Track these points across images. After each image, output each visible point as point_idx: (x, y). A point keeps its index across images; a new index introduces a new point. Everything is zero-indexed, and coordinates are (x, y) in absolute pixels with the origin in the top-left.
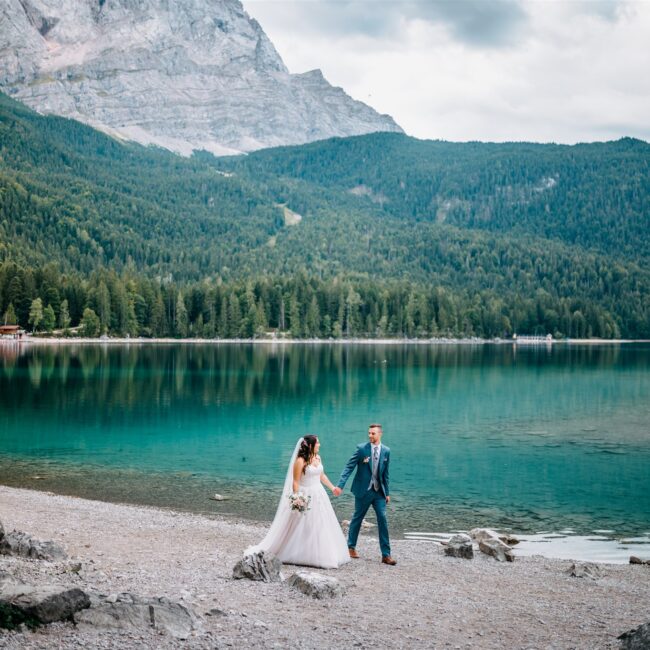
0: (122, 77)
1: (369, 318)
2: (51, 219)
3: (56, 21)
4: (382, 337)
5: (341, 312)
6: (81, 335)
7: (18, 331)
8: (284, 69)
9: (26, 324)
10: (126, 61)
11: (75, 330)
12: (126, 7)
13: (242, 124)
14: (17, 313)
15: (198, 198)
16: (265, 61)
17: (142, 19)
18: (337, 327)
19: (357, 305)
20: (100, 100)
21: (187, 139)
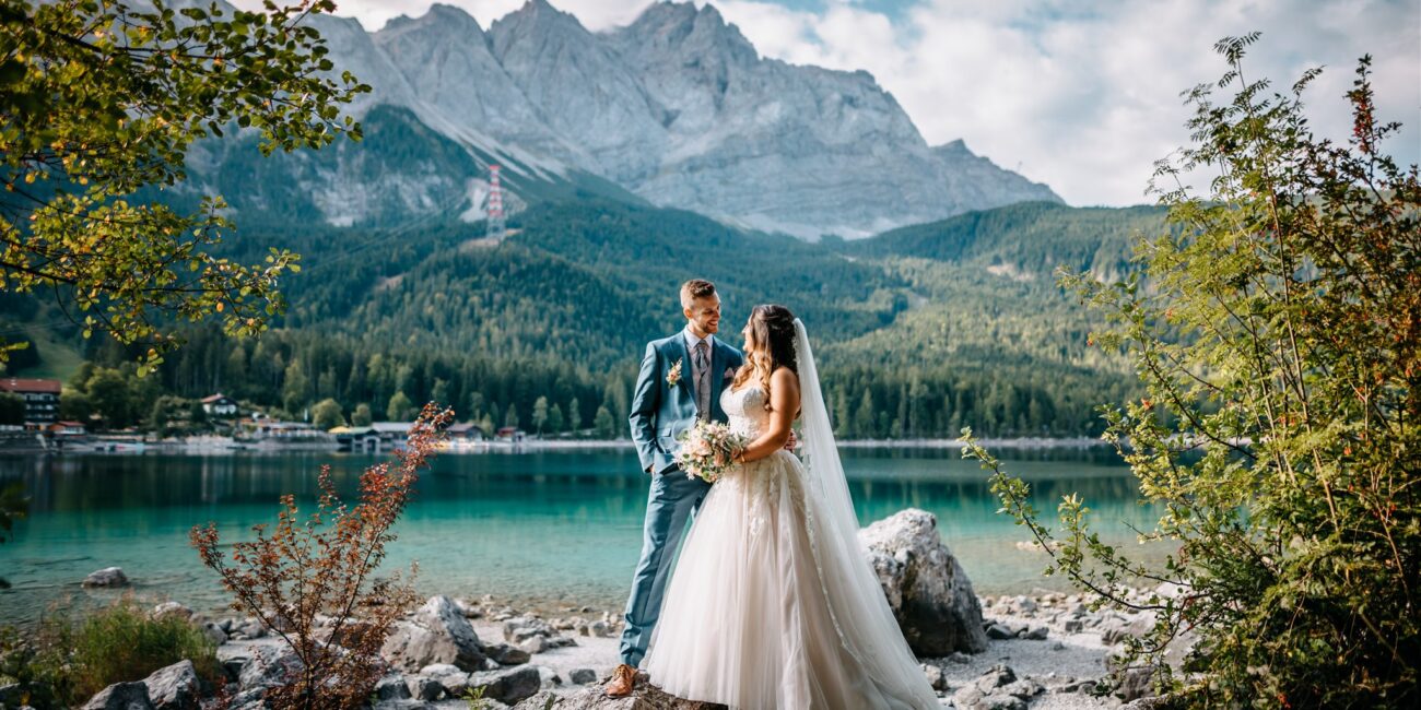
0: (744, 164)
1: (939, 415)
2: (634, 313)
3: (678, 112)
5: (902, 407)
6: (594, 437)
7: (517, 434)
8: (923, 142)
9: (529, 427)
10: (748, 147)
11: (588, 432)
12: (748, 91)
13: (875, 203)
14: (519, 413)
15: (810, 285)
16: (900, 135)
17: (765, 102)
18: (897, 424)
19: (923, 398)
20: (722, 190)
21: (815, 224)
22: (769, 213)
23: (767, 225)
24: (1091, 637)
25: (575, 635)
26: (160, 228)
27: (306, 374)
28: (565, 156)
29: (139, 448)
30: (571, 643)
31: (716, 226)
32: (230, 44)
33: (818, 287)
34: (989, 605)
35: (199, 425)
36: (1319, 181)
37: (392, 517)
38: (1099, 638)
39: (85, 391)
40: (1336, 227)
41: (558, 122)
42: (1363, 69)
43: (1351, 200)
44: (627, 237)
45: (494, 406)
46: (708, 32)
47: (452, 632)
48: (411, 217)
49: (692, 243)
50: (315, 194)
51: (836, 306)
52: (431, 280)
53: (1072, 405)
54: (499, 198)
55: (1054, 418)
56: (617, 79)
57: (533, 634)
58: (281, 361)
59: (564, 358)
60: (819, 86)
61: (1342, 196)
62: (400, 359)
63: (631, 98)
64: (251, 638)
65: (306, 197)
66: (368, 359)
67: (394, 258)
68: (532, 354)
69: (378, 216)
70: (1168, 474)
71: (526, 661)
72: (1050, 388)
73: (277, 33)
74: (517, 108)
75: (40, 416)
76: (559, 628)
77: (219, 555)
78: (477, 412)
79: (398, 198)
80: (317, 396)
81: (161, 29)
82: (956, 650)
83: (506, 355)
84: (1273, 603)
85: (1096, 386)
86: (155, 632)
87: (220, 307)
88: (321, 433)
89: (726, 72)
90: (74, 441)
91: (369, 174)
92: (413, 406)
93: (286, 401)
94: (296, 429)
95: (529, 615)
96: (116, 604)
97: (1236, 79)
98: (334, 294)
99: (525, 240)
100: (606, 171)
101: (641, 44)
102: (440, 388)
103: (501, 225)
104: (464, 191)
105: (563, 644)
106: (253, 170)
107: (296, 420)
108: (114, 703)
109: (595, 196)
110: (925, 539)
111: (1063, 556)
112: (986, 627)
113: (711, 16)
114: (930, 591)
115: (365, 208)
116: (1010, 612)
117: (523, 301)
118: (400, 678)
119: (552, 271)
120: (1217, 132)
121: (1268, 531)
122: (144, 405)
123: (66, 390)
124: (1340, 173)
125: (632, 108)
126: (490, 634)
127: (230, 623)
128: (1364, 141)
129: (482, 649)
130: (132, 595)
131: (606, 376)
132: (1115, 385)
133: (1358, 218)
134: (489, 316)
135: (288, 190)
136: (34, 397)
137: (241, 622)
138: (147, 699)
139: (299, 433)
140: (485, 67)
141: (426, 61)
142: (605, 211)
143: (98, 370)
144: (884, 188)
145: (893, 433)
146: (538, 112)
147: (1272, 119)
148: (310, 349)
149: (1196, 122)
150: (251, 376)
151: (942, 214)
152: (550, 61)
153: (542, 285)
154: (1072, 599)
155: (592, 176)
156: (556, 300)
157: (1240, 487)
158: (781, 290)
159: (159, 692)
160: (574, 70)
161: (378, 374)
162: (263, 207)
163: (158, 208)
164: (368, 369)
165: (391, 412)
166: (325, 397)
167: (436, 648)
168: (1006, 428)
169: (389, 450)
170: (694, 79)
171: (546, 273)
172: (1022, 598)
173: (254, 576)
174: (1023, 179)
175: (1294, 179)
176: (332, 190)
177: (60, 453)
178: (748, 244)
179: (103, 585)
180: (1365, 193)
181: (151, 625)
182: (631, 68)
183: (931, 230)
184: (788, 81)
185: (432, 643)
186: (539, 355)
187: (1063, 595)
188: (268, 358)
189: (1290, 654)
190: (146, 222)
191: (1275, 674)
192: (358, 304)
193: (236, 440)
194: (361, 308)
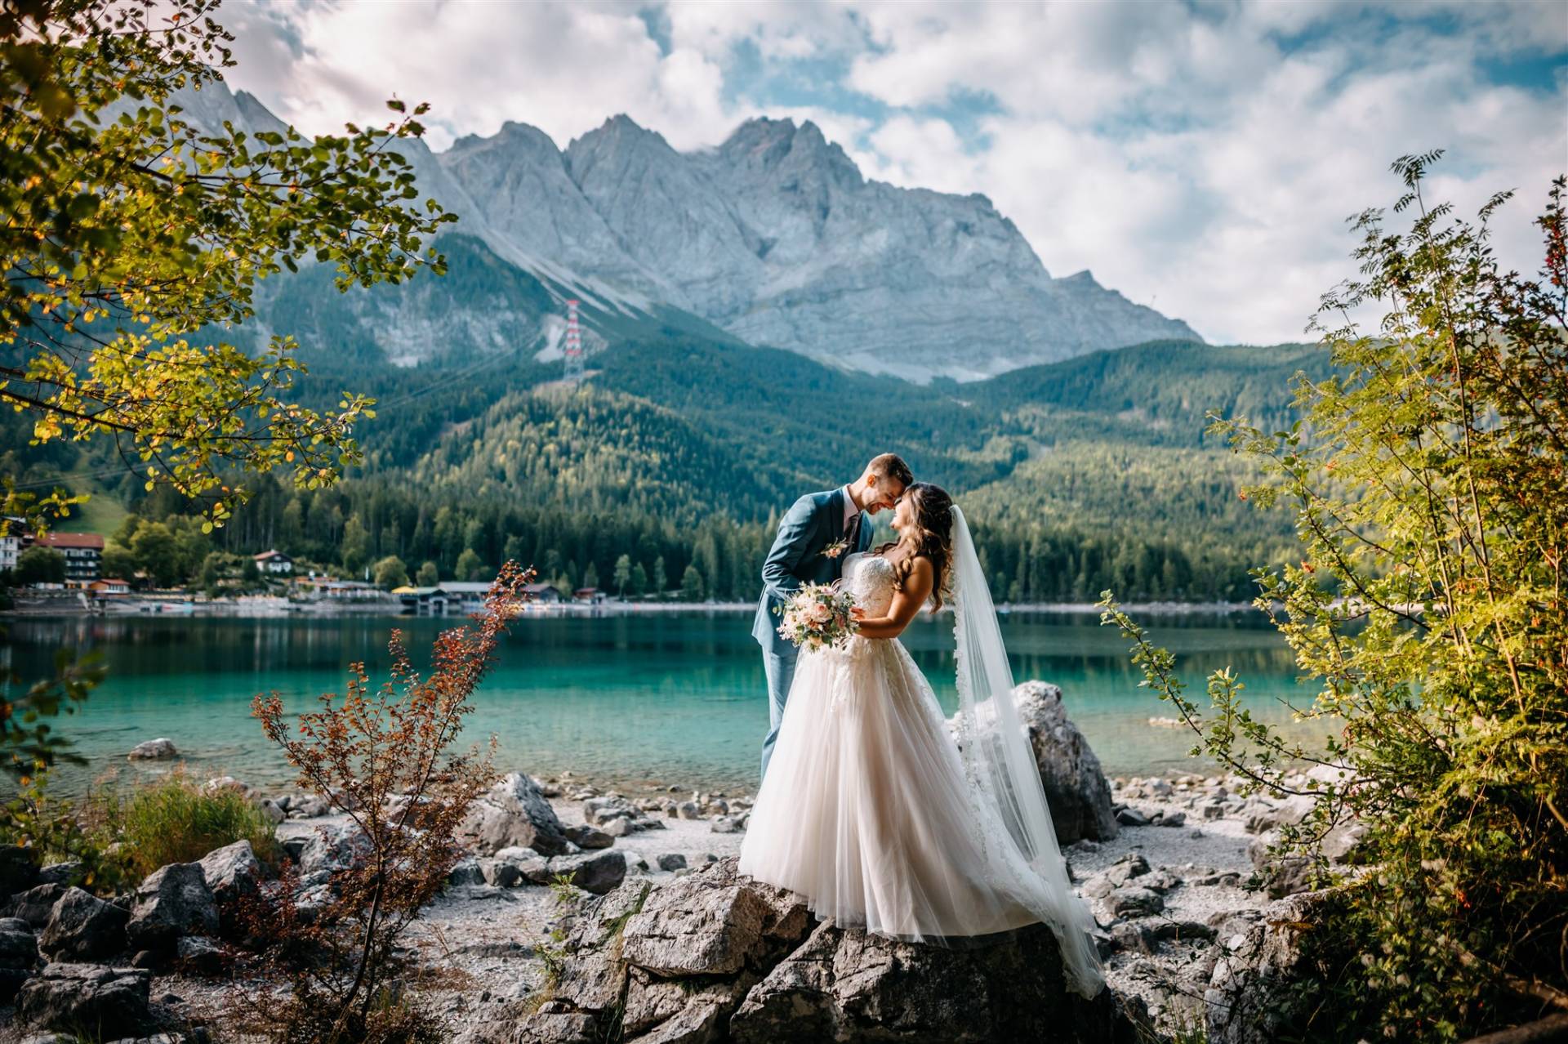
0: (847, 298)
1: (1062, 576)
3: (774, 241)
4: (1079, 602)
5: (1021, 568)
6: (681, 600)
7: (597, 595)
8: (1046, 273)
9: (609, 588)
10: (852, 279)
11: (675, 594)
12: (852, 217)
13: (992, 342)
14: (599, 573)
15: (919, 432)
16: (1020, 266)
17: (871, 230)
18: (1015, 587)
19: (1044, 558)
20: (822, 327)
21: (925, 364)
22: (875, 352)
23: (873, 366)
24: (1233, 824)
25: (661, 817)
26: (227, 371)
27: (367, 529)
28: (649, 288)
29: (186, 609)
30: (658, 826)
31: (816, 367)
32: (308, 170)
33: (928, 434)
34: (1119, 788)
35: (252, 584)
36: (1504, 318)
37: (469, 688)
38: (1241, 826)
39: (129, 547)
40: (1523, 370)
41: (642, 251)
42: (1557, 192)
43: (1542, 339)
44: (717, 379)
45: (571, 563)
46: (808, 152)
47: (529, 813)
48: (481, 357)
49: (790, 385)
50: (377, 332)
51: (949, 454)
52: (503, 425)
53: (1210, 566)
54: (577, 336)
55: (1190, 580)
56: (708, 204)
57: (617, 816)
58: (340, 515)
59: (648, 511)
60: (930, 212)
61: (1532, 335)
62: (470, 513)
63: (722, 225)
64: (310, 817)
65: (367, 335)
66: (434, 512)
67: (463, 402)
68: (613, 508)
69: (445, 357)
70: (1328, 645)
71: (610, 845)
72: (1186, 547)
73: (360, 159)
74: (597, 236)
75: (81, 574)
76: (645, 809)
77: (283, 727)
78: (553, 572)
79: (467, 336)
80: (379, 552)
81: (233, 154)
82: (1083, 837)
83: (585, 509)
84: (1450, 791)
85: (1237, 545)
86: (210, 809)
87: (290, 456)
88: (384, 594)
89: (827, 196)
90: (119, 601)
91: (435, 309)
92: (484, 564)
93: (345, 558)
94: (356, 589)
95: (611, 795)
96: (167, 778)
97: (1414, 203)
98: (397, 442)
99: (605, 383)
100: (695, 306)
101: (733, 165)
102: (513, 545)
103: (580, 366)
104: (539, 328)
105: (649, 826)
106: (309, 306)
107: (356, 579)
108: (169, 885)
109: (681, 333)
110: (1049, 715)
111: (1213, 735)
112: (1116, 812)
113: (811, 133)
114: (1054, 772)
115: (431, 347)
116: (1142, 796)
117: (603, 449)
118: (473, 861)
119: (635, 417)
120: (1390, 262)
121: (1441, 709)
122: (192, 562)
123: (109, 546)
124: (1527, 308)
125: (724, 237)
126: (571, 815)
127: (288, 800)
128: (1557, 273)
129: (562, 831)
130: (184, 769)
131: (694, 532)
132: (1259, 544)
133: (1549, 361)
134: (567, 466)
135: (348, 327)
136: (74, 553)
137: (300, 799)
138: (203, 882)
139: (359, 593)
140: (561, 191)
141: (498, 184)
142: (693, 350)
143: (143, 524)
144: (1002, 325)
145: (1011, 596)
146: (620, 241)
147: (1454, 248)
148: (372, 502)
149: (1363, 252)
150: (307, 531)
151: (1067, 354)
152: (633, 184)
153: (624, 432)
154: (1211, 782)
155: (679, 310)
156: (640, 448)
157: (1411, 661)
158: (888, 438)
159: (215, 873)
160: (660, 195)
161: (446, 529)
162: (320, 346)
163: (226, 349)
164: (435, 524)
165: (459, 570)
166: (387, 554)
167: (512, 829)
168: (1138, 591)
169: (457, 612)
170: (792, 204)
171: (628, 419)
172: (1155, 781)
173: (320, 750)
174: (1157, 314)
175: (1476, 316)
176: (396, 327)
177: (102, 614)
178: (851, 386)
179: (151, 758)
180: (1556, 331)
181: (207, 804)
182: (723, 192)
183: (1054, 371)
184: (897, 206)
185: (507, 824)
186: (620, 508)
187: (1201, 777)
188: (325, 511)
189: (1469, 848)
190: (214, 364)
191: (1452, 869)
192: (424, 453)
193: (292, 600)
194: (427, 456)
